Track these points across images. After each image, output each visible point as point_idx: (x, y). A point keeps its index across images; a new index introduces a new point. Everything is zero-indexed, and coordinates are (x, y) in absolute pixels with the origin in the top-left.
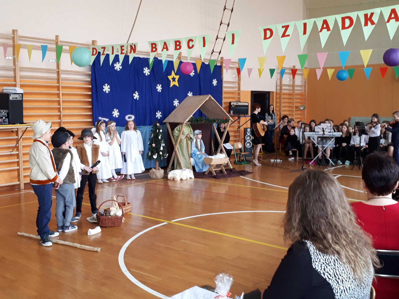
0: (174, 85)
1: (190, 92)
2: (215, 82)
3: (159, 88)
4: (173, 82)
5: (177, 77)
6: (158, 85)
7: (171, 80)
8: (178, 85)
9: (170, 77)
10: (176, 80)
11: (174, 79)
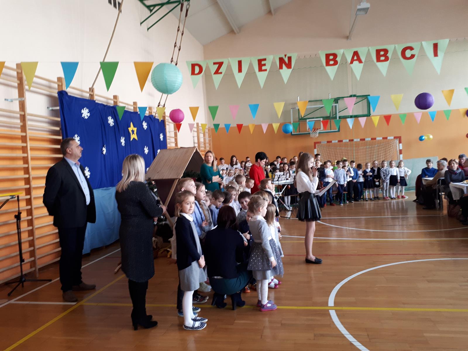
0: (134, 139)
1: (146, 147)
2: (162, 137)
3: (123, 141)
4: (133, 134)
5: (135, 129)
6: (122, 138)
7: (131, 133)
8: (136, 138)
9: (130, 129)
10: (135, 132)
11: (133, 131)
